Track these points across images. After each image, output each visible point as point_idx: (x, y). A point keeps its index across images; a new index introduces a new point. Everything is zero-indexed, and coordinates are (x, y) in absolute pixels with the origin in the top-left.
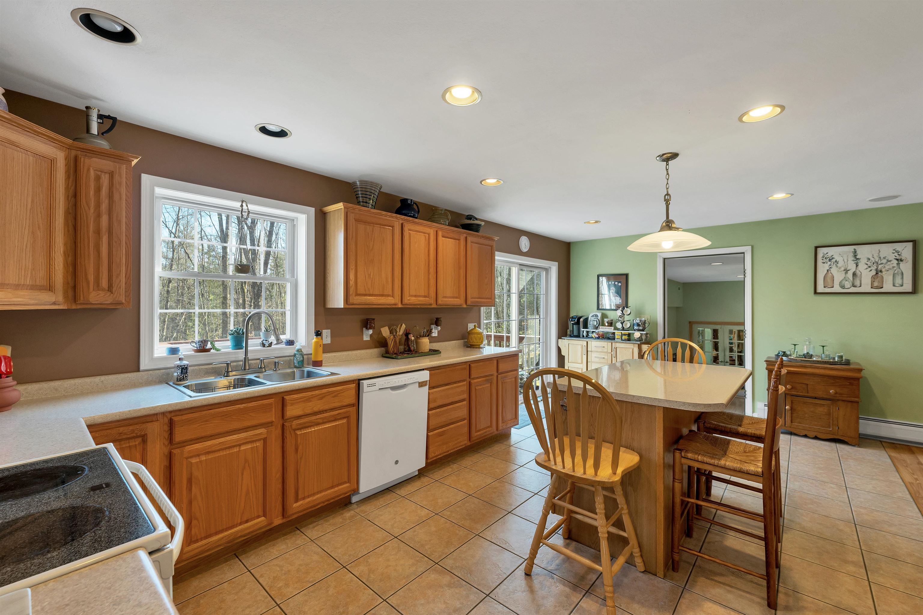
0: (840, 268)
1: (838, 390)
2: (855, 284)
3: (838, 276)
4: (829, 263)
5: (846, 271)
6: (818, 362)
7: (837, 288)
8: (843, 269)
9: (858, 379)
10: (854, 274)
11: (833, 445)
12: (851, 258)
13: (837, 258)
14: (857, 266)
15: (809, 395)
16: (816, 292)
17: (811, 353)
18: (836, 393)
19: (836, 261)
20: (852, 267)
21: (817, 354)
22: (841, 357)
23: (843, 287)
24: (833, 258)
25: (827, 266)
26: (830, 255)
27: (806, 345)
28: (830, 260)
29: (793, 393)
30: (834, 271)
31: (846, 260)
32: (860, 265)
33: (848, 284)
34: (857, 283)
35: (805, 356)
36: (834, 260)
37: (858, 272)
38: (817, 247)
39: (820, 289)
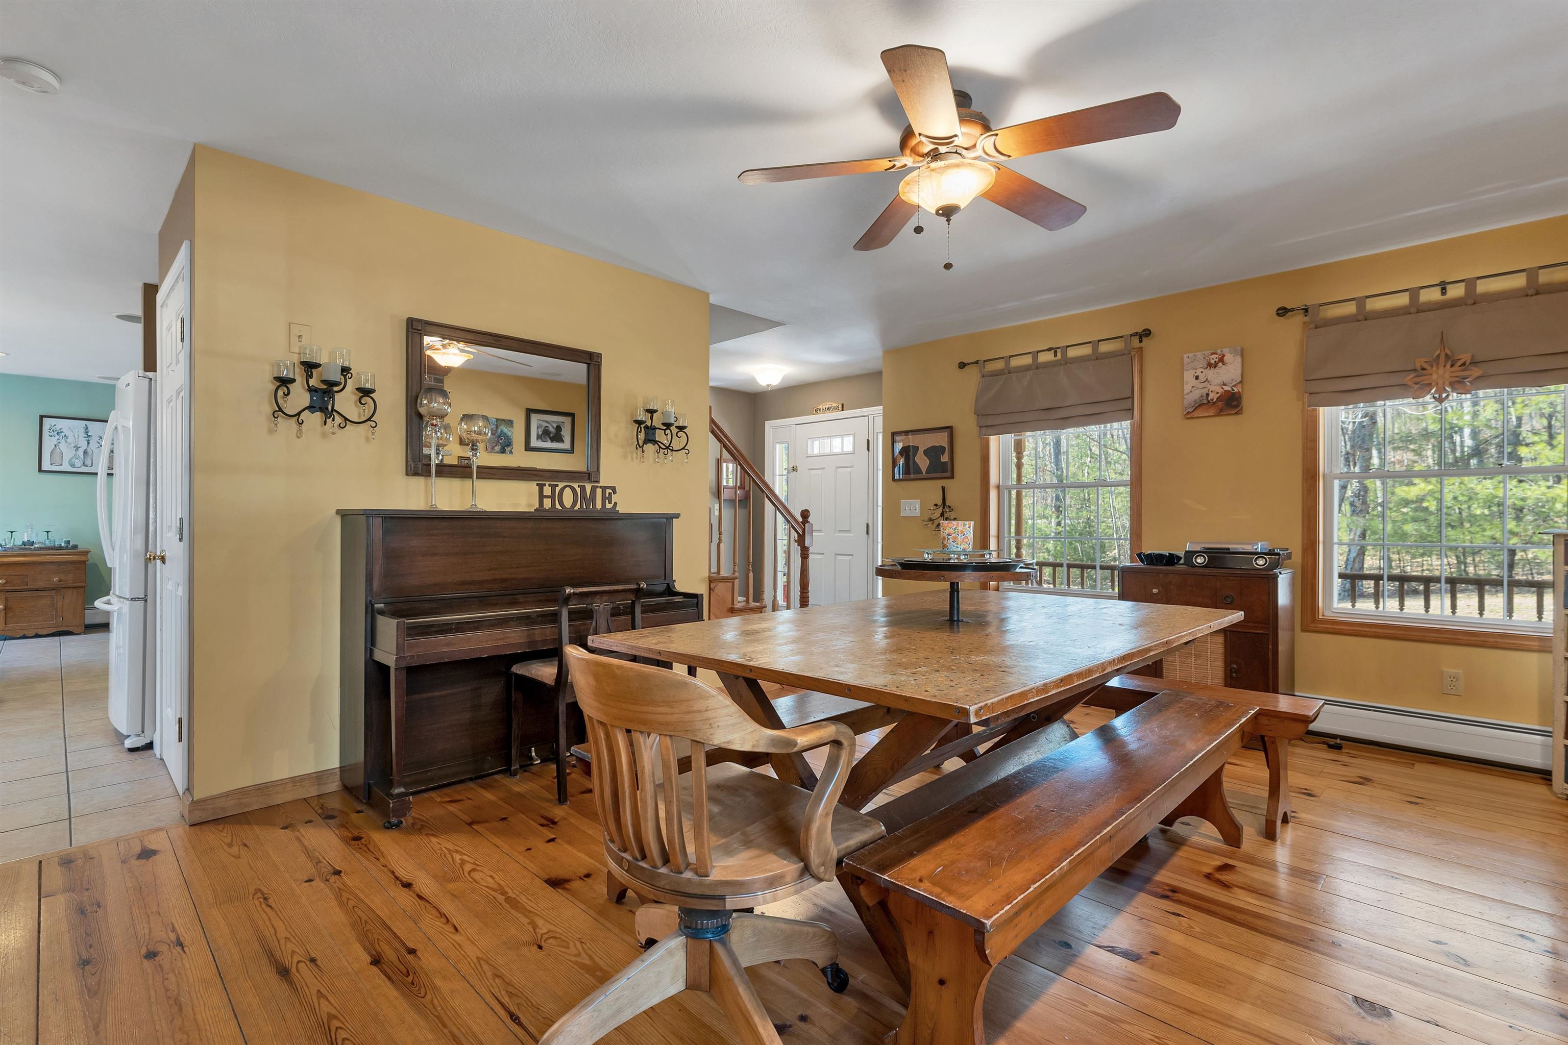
0: (70, 444)
1: (63, 577)
2: (86, 463)
3: (68, 454)
4: (57, 437)
5: (77, 448)
6: (40, 549)
7: (66, 467)
8: (73, 445)
9: (84, 562)
10: (85, 452)
11: (57, 639)
12: (82, 434)
13: (66, 431)
14: (88, 443)
15: (28, 587)
16: (40, 470)
17: (31, 540)
18: (60, 581)
19: (65, 436)
20: (83, 444)
21: (40, 539)
22: (68, 542)
23: (73, 466)
24: (61, 432)
25: (54, 440)
26: (58, 427)
27: (27, 532)
28: (58, 434)
29: (8, 588)
30: (63, 446)
31: (76, 436)
32: (91, 442)
33: (78, 463)
34: (88, 462)
35: (24, 544)
36: (63, 434)
37: (89, 451)
38: (42, 417)
39: (46, 466)
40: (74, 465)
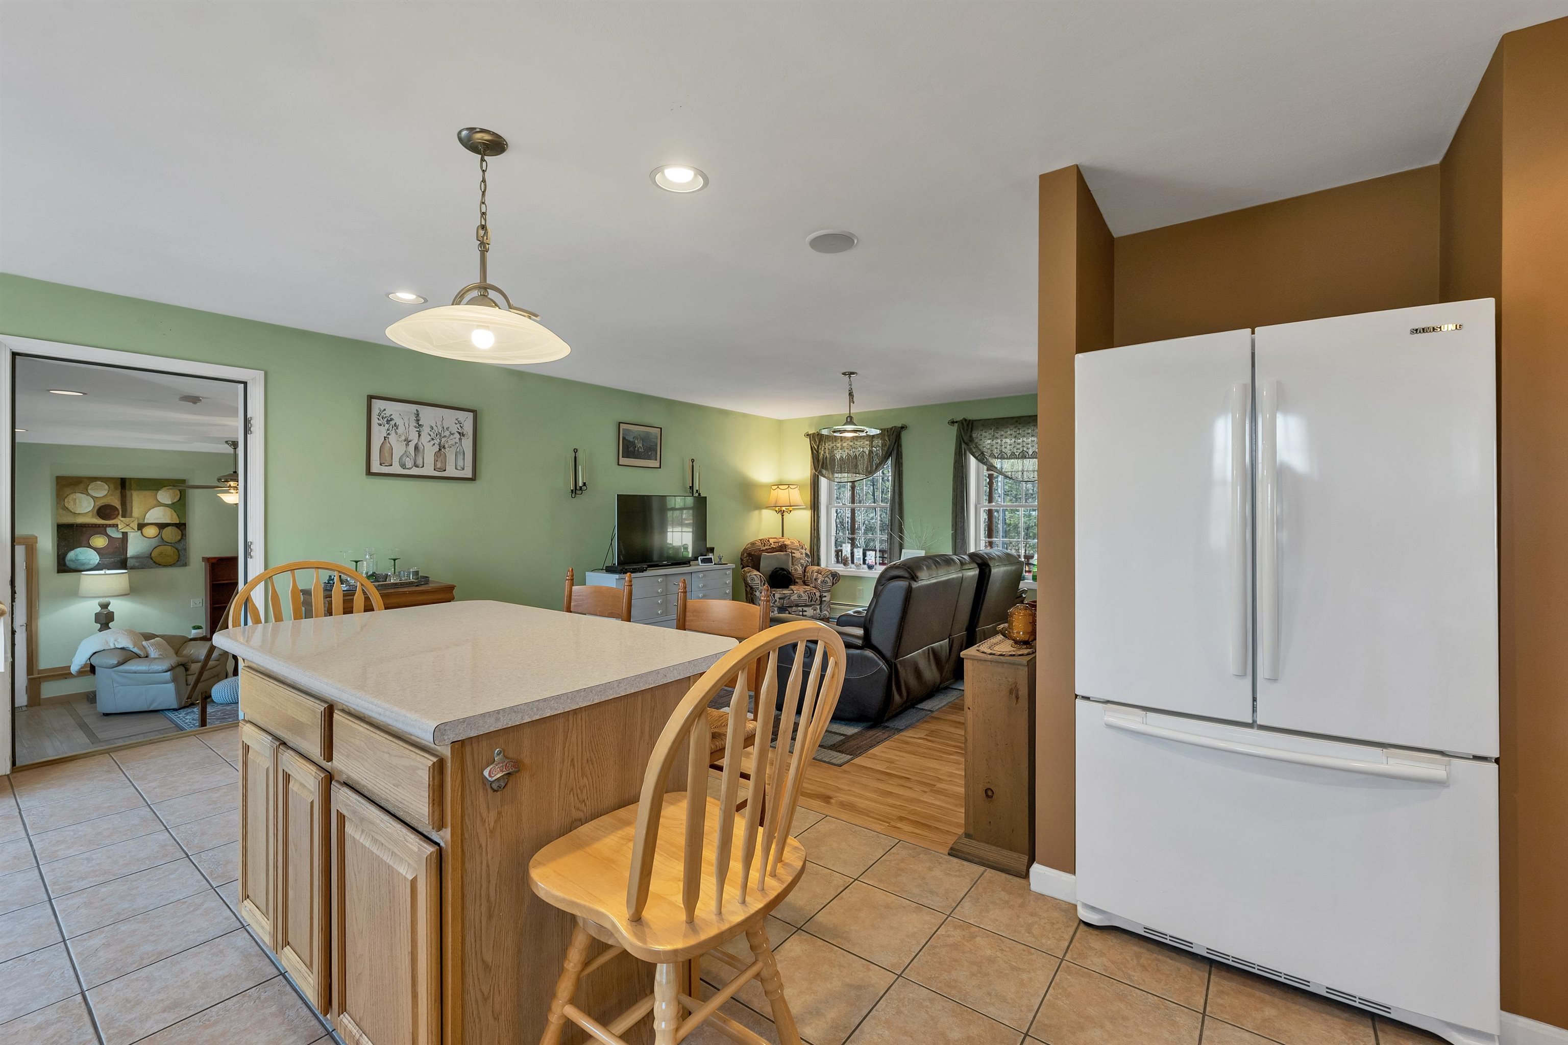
0: (400, 436)
2: (417, 463)
3: (398, 449)
4: (387, 426)
5: (408, 442)
7: (396, 469)
8: (403, 438)
10: (416, 448)
12: (413, 423)
13: (397, 420)
14: (419, 435)
16: (369, 472)
19: (396, 425)
20: (413, 436)
23: (403, 466)
24: (392, 420)
25: (383, 431)
26: (388, 413)
28: (388, 422)
30: (393, 438)
31: (407, 426)
32: (422, 433)
33: (409, 463)
34: (420, 462)
36: (392, 423)
37: (420, 445)
38: (371, 398)
39: (376, 468)
40: (405, 465)
